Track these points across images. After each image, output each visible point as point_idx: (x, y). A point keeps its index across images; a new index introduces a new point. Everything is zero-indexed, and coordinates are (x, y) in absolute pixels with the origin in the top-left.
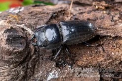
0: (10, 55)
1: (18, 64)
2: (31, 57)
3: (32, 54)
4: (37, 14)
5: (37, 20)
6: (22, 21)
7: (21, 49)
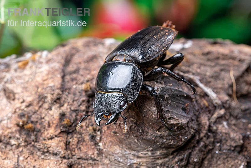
0: (158, 130)
1: (171, 150)
2: (198, 142)
3: (202, 135)
4: (218, 58)
5: (217, 69)
6: (189, 66)
7: (184, 121)
